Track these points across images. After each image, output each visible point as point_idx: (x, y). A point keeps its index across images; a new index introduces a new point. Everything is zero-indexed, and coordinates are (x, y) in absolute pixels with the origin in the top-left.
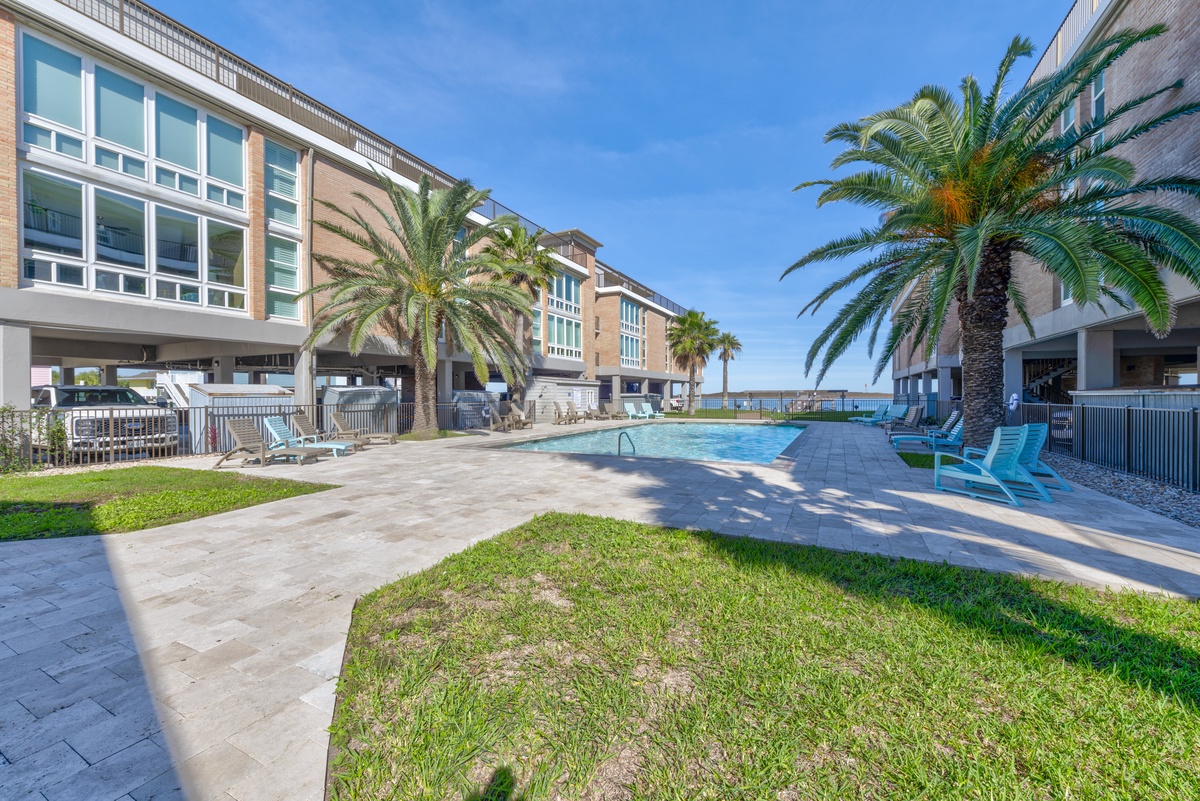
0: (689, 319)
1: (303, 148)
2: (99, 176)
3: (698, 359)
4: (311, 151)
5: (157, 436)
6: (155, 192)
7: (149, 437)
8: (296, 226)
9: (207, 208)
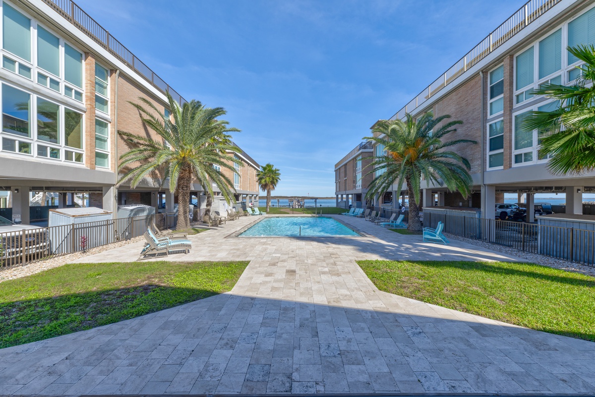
0: (268, 169)
1: (112, 68)
2: (5, 75)
3: (271, 186)
4: (118, 71)
5: (41, 244)
6: (38, 89)
7: (38, 246)
8: (107, 113)
9: (65, 100)
